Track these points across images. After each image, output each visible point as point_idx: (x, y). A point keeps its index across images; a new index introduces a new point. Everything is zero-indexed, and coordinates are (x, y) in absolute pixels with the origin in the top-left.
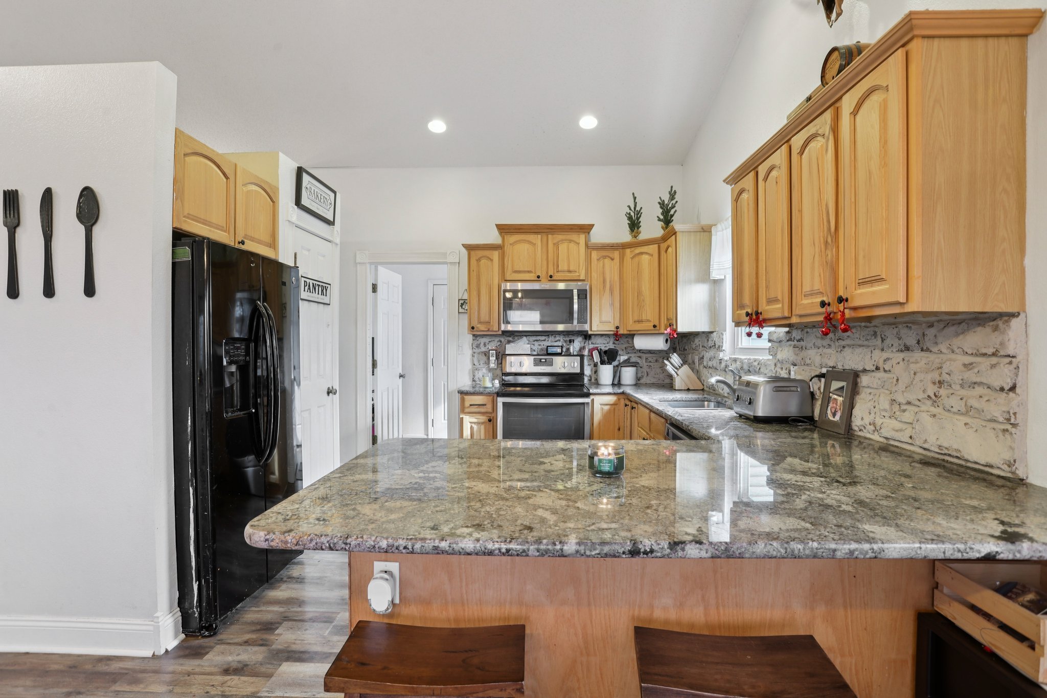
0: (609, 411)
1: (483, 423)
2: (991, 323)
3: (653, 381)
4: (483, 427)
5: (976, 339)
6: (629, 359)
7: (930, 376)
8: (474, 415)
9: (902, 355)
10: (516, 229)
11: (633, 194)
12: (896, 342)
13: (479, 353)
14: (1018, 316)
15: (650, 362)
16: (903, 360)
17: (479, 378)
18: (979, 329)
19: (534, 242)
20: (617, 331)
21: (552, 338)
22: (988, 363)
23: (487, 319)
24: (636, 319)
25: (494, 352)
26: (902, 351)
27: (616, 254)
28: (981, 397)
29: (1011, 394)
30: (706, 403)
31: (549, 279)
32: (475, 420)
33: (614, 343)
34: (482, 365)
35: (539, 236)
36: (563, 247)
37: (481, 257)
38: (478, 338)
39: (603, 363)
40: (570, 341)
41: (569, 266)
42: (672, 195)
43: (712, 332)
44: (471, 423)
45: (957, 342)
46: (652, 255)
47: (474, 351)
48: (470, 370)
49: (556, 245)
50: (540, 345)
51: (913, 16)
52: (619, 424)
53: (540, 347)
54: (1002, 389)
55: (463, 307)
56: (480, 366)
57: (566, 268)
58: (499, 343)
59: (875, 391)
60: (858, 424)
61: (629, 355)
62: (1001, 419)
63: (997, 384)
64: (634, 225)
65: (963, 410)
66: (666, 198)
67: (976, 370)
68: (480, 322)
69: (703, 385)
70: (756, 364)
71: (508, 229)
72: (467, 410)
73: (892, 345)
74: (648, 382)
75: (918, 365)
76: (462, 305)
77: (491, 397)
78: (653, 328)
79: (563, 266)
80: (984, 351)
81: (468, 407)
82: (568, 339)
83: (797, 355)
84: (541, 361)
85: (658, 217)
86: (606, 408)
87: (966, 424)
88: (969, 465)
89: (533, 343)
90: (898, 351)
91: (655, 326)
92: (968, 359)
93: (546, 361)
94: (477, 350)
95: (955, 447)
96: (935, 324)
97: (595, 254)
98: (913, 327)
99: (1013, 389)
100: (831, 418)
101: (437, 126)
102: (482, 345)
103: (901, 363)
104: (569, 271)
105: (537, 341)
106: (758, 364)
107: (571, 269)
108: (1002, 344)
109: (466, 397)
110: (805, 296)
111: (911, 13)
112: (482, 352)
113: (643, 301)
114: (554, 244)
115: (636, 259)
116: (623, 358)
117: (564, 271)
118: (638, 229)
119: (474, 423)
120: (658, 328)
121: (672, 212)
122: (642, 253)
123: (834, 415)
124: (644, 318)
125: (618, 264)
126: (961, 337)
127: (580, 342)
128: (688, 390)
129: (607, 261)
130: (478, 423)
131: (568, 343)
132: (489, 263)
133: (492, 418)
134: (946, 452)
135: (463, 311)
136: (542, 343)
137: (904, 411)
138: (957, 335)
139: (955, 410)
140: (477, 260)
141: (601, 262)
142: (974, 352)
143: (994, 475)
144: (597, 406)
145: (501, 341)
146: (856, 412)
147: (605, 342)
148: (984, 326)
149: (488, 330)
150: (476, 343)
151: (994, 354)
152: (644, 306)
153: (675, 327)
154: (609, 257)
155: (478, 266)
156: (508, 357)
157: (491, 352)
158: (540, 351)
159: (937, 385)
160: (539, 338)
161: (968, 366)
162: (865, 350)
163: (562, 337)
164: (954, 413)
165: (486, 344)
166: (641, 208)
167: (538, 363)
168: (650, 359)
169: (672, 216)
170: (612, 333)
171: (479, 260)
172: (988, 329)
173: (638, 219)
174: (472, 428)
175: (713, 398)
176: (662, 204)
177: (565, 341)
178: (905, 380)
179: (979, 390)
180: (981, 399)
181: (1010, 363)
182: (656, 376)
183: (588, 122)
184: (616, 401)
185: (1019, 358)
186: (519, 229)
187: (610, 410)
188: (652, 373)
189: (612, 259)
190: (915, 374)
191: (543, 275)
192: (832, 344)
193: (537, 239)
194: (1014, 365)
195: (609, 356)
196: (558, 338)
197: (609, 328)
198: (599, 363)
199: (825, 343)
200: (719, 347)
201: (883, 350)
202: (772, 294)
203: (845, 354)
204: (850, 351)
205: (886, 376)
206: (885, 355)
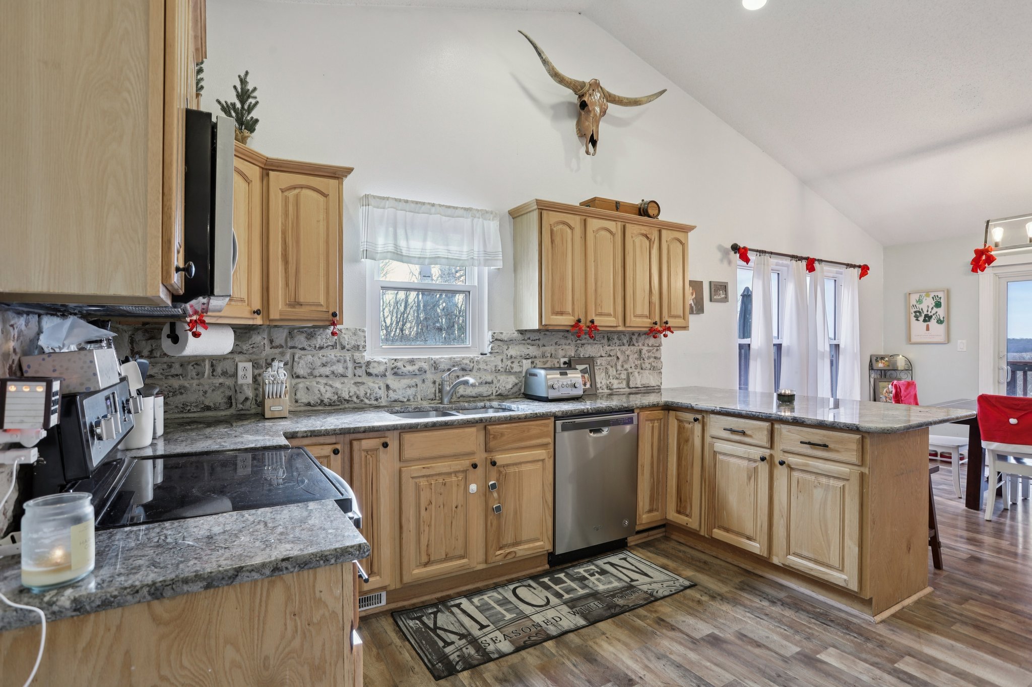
5: (652, 340)
7: (635, 356)
9: (620, 348)
16: (621, 350)
22: (655, 349)
26: (621, 345)
45: (646, 342)
59: (604, 367)
60: (598, 386)
67: (652, 352)
70: (465, 362)
75: (629, 352)
80: (655, 345)
87: (649, 373)
88: (648, 388)
90: (619, 345)
92: (647, 348)
103: (618, 351)
110: (635, 316)
123: (585, 385)
126: (648, 339)
134: (644, 386)
137: (621, 374)
142: (651, 345)
151: (658, 346)
153: (338, 318)
161: (648, 351)
162: (598, 346)
178: (622, 359)
179: (652, 359)
190: (628, 355)
192: (572, 342)
199: (568, 342)
200: (357, 348)
201: (609, 345)
202: (605, 311)
203: (586, 348)
204: (589, 346)
205: (609, 358)
206: (610, 348)
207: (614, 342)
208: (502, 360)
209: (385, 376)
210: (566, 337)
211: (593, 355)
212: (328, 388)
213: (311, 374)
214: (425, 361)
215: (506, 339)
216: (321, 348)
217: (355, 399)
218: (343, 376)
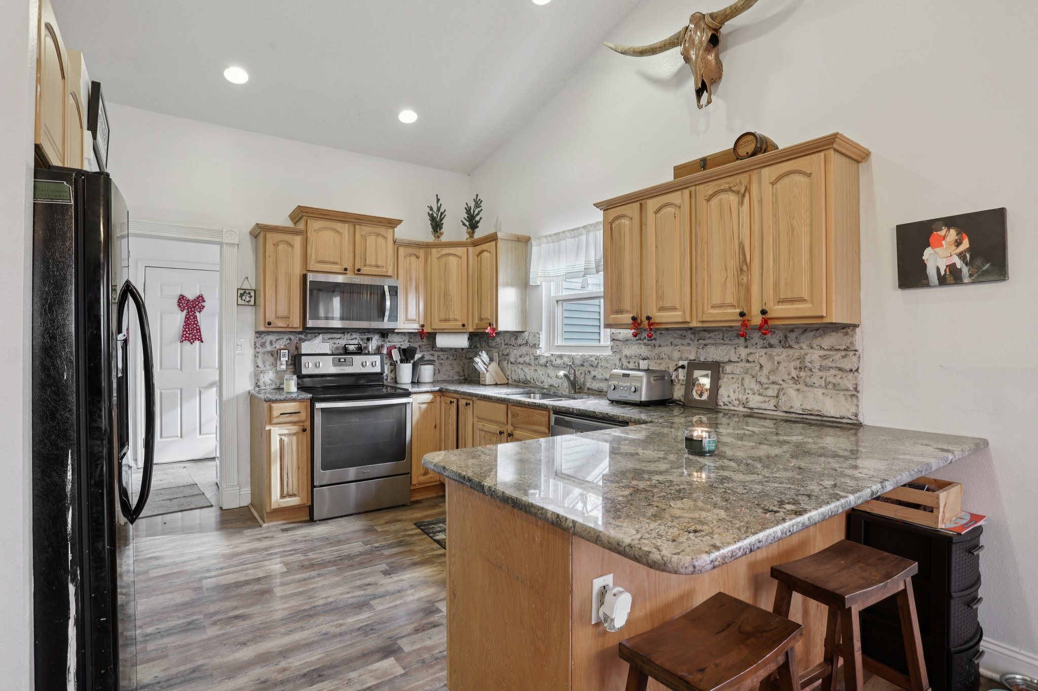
0: (426, 410)
1: (294, 434)
2: (842, 331)
3: (445, 378)
4: (294, 438)
5: (830, 340)
6: (423, 357)
7: (792, 365)
8: (284, 425)
9: (764, 351)
10: (321, 214)
11: (437, 195)
12: (760, 342)
13: (264, 353)
14: (858, 327)
15: (442, 359)
16: (766, 354)
17: (264, 383)
18: (834, 333)
19: (341, 231)
20: (423, 330)
21: (348, 336)
22: (840, 355)
23: (286, 314)
24: (442, 317)
25: (287, 351)
26: (766, 348)
27: (421, 253)
28: (835, 376)
29: (856, 373)
30: (532, 395)
31: (356, 272)
32: (286, 432)
33: (409, 342)
34: (267, 366)
35: (347, 225)
36: (371, 240)
37: (280, 241)
38: (263, 336)
39: (402, 361)
40: (368, 339)
41: (377, 260)
42: (478, 203)
43: (523, 332)
44: (280, 435)
45: (816, 342)
46: (461, 258)
47: (258, 350)
48: (251, 373)
49: (364, 238)
50: (335, 343)
51: (838, 136)
52: (435, 422)
53: (335, 346)
54: (851, 370)
55: (244, 298)
56: (265, 369)
57: (374, 263)
58: (289, 341)
59: (737, 376)
60: (724, 400)
61: (423, 353)
62: (851, 389)
63: (848, 368)
64: (437, 225)
65: (823, 384)
66: (472, 204)
67: (831, 360)
68: (277, 317)
69: (508, 379)
70: (593, 359)
71: (313, 213)
72: (275, 421)
73: (756, 344)
74: (440, 379)
75: (780, 357)
76: (242, 295)
77: (305, 403)
78: (461, 327)
79: (371, 260)
80: (838, 347)
81: (278, 417)
82: (365, 337)
83: (651, 351)
84: (339, 361)
85: (462, 221)
86: (424, 406)
87: (823, 394)
88: (825, 419)
89: (328, 341)
90: (762, 347)
91: (463, 325)
92: (822, 353)
93: (345, 361)
94: (261, 350)
95: (816, 408)
96: (795, 330)
97: (402, 251)
98: (776, 332)
99: (857, 370)
100: (698, 398)
101: (236, 75)
102: (268, 344)
103: (764, 356)
104: (377, 266)
105: (332, 339)
106: (596, 359)
107: (379, 264)
108: (852, 343)
109: (274, 405)
110: (712, 307)
111: (837, 134)
112: (268, 352)
113: (451, 300)
114: (362, 236)
115: (443, 260)
116: (418, 356)
117: (371, 266)
118: (440, 229)
119: (285, 435)
120: (466, 327)
121: (477, 218)
122: (449, 254)
123: (701, 395)
124: (451, 317)
125: (423, 262)
126: (820, 338)
127: (377, 341)
128: (496, 385)
129: (413, 258)
130: (289, 435)
131: (366, 341)
132: (290, 249)
133: (305, 427)
134: (810, 412)
135: (243, 303)
136: (337, 341)
137: (767, 389)
138: (816, 337)
139: (817, 385)
140: (274, 244)
141: (408, 259)
142: (829, 348)
143: (844, 423)
144: (415, 406)
145: (290, 339)
146: (722, 391)
147: (402, 340)
148: (836, 332)
149: (288, 327)
150: (260, 341)
151: (845, 350)
152: (451, 305)
153: (494, 326)
154: (415, 255)
155: (276, 252)
156: (303, 358)
157: (282, 351)
158: (335, 350)
159: (798, 369)
160: (334, 336)
161: (824, 357)
162: (729, 347)
163: (358, 334)
164: (816, 387)
165: (273, 342)
166: (445, 211)
167: (338, 363)
168: (442, 357)
169: (478, 222)
170: (416, 331)
171: (276, 245)
172: (840, 334)
173: (441, 220)
174: (281, 441)
175: (536, 391)
176: (468, 210)
177: (362, 339)
178: (767, 367)
179: (833, 372)
180: (836, 377)
181: (855, 354)
182: (447, 373)
183: (408, 116)
184: (432, 399)
185: (859, 352)
186: (325, 215)
187: (427, 407)
188: (443, 371)
189: (418, 257)
190: (778, 363)
191: (350, 268)
192: (691, 342)
193: (344, 229)
194: (857, 356)
195: (407, 355)
196: (354, 336)
197: (414, 327)
198: (399, 362)
199: (685, 342)
200: (534, 345)
201: (746, 347)
202: (668, 304)
203: (708, 350)
204: (713, 348)
205: (748, 365)
206: (748, 351)
207: (753, 341)
208: (620, 359)
209: (546, 366)
210: (685, 336)
211: (717, 358)
212: (522, 372)
213: (516, 361)
214: (569, 356)
215: (621, 339)
216: (520, 345)
217: (532, 380)
218: (529, 364)
